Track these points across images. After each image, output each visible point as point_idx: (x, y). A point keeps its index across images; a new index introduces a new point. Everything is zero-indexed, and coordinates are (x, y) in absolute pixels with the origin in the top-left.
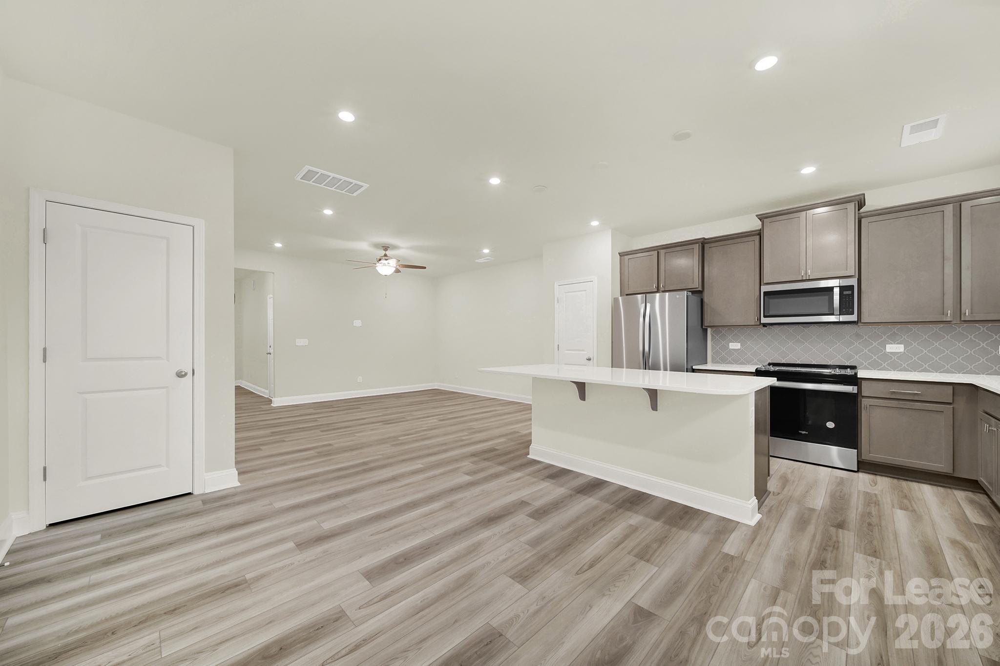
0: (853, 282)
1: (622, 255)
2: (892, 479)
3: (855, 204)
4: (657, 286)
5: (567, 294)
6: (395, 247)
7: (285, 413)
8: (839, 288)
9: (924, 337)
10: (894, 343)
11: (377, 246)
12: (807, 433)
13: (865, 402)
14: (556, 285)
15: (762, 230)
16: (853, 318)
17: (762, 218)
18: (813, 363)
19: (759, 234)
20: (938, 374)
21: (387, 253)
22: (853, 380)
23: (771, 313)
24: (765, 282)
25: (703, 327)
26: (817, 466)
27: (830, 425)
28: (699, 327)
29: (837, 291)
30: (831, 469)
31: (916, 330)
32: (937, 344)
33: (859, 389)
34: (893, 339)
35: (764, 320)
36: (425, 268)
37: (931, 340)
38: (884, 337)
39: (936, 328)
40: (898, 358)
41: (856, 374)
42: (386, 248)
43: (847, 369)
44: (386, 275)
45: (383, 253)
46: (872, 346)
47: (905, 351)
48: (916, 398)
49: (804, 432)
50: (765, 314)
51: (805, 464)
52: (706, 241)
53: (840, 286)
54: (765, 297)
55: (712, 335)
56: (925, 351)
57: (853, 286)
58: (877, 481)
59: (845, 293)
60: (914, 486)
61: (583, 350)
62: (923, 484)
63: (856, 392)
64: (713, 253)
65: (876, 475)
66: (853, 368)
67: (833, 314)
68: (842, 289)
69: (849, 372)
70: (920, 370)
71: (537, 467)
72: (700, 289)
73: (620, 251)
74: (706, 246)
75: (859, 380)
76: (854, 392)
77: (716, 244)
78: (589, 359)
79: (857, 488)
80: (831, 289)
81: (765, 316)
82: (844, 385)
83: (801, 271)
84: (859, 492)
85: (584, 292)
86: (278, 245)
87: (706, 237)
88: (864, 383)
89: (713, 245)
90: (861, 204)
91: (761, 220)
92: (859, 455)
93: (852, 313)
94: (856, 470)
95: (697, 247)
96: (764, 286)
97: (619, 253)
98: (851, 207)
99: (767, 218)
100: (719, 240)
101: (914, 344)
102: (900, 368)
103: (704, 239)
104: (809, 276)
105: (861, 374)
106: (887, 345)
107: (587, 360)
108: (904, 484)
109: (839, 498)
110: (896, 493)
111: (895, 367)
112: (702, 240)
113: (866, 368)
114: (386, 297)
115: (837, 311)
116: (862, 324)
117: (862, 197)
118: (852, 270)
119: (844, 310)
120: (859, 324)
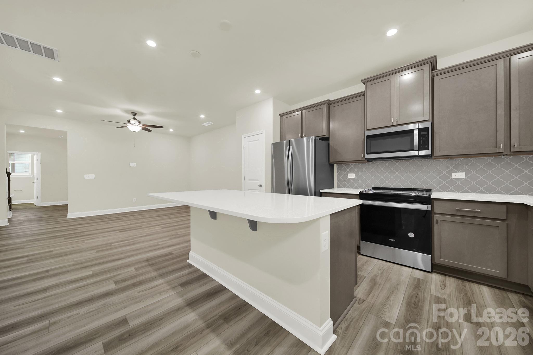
0: (428, 125)
1: (281, 115)
2: (457, 280)
3: (429, 65)
4: (301, 136)
5: (249, 143)
6: (142, 114)
7: (63, 224)
8: (418, 130)
9: (481, 166)
10: (458, 172)
11: (127, 111)
12: (395, 240)
13: (437, 218)
14: (243, 137)
15: (365, 91)
16: (428, 152)
17: (365, 82)
18: (401, 188)
19: (364, 94)
20: (491, 194)
21: (135, 117)
22: (428, 200)
23: (372, 151)
24: (367, 129)
25: (330, 163)
26: (402, 267)
27: (411, 235)
28: (327, 163)
29: (416, 132)
30: (411, 269)
31: (474, 161)
32: (490, 172)
33: (433, 208)
34: (457, 169)
35: (367, 156)
36: (162, 127)
37: (486, 169)
38: (451, 167)
39: (489, 159)
40: (461, 183)
41: (430, 195)
42: (134, 114)
43: (423, 191)
44: (134, 132)
45: (133, 117)
46: (443, 174)
47: (467, 178)
48: (476, 215)
49: (393, 240)
50: (368, 152)
51: (394, 264)
52: (331, 102)
53: (418, 129)
54: (368, 139)
55: (337, 169)
56: (481, 177)
57: (428, 128)
58: (446, 283)
59: (423, 133)
60: (475, 287)
61: (258, 180)
62: (482, 286)
63: (430, 210)
64: (335, 110)
65: (445, 275)
66: (429, 190)
67: (413, 150)
68: (420, 130)
69: (425, 194)
70: (477, 192)
71: (191, 270)
72: (327, 136)
73: (280, 113)
74: (331, 106)
75: (433, 200)
76: (428, 210)
77: (337, 104)
78: (261, 186)
79: (430, 292)
80: (412, 131)
81: (367, 154)
82: (422, 204)
83: (391, 119)
84: (431, 296)
85: (258, 141)
86: (59, 111)
87: (331, 100)
88: (436, 203)
89: (335, 105)
90: (434, 67)
91: (365, 84)
92: (432, 259)
93: (427, 149)
94: (430, 271)
95: (324, 107)
96: (366, 132)
97: (279, 115)
98: (427, 68)
99: (368, 81)
100: (340, 101)
101: (473, 172)
102: (462, 191)
103: (329, 100)
104: (397, 122)
105: (434, 195)
106: (453, 173)
107: (259, 186)
108: (467, 284)
109: (413, 305)
110: (461, 297)
111: (459, 189)
112: (328, 101)
113: (438, 191)
114: (135, 146)
115: (416, 148)
116: (435, 157)
117: (434, 58)
118: (427, 116)
119: (422, 147)
120: (433, 157)
